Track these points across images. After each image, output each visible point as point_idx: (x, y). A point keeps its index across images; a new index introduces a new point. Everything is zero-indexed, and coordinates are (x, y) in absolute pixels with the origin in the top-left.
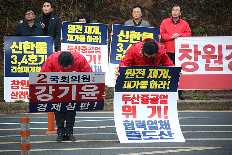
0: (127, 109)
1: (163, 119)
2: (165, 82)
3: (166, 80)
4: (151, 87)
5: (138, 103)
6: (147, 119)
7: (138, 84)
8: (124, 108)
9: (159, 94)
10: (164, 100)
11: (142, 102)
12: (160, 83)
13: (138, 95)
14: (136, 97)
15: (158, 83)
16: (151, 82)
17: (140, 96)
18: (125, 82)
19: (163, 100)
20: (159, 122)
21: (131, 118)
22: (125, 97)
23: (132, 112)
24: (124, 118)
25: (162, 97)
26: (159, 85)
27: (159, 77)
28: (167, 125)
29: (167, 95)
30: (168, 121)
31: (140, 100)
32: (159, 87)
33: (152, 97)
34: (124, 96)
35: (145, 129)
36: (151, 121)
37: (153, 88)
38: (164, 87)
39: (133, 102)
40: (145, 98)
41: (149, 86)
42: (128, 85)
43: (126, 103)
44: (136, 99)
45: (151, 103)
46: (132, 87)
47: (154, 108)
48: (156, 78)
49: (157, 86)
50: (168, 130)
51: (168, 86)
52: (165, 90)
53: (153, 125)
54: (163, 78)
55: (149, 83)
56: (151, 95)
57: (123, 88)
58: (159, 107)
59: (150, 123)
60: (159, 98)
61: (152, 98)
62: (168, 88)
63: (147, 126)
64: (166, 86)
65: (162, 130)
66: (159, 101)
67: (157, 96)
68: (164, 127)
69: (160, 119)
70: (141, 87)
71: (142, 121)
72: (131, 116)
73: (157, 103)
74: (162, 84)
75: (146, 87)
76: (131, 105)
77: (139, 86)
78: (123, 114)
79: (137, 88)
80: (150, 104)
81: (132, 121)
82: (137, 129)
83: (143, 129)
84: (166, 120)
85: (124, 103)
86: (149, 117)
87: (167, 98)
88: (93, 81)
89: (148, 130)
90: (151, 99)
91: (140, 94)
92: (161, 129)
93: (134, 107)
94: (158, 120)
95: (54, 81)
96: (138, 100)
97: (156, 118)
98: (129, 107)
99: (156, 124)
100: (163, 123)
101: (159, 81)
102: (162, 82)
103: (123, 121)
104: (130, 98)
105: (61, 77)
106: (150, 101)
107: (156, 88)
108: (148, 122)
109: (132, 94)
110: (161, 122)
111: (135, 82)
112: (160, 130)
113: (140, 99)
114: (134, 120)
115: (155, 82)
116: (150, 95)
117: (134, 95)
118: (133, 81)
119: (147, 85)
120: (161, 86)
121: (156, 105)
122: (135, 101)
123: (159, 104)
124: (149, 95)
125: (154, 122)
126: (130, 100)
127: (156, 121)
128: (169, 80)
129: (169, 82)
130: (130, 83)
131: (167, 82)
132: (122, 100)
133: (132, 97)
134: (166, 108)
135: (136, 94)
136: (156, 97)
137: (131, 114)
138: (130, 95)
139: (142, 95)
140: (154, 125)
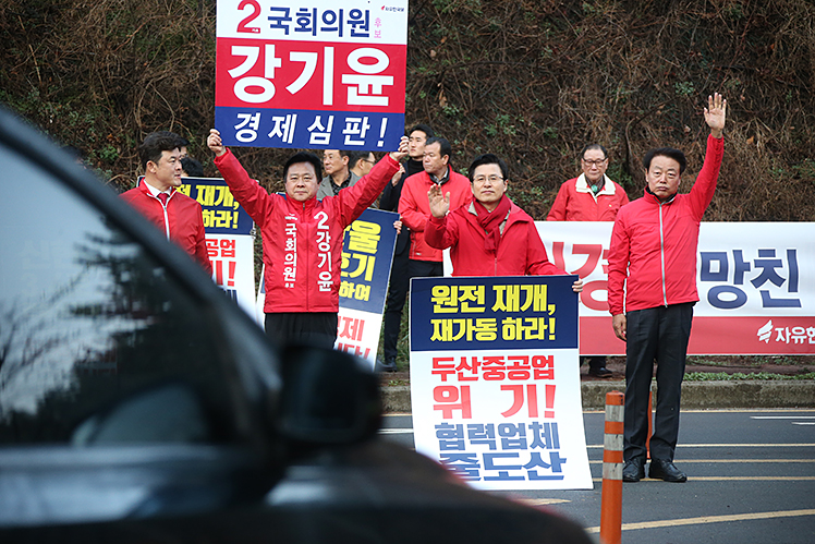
0: (446, 394)
1: (541, 420)
2: (542, 320)
3: (545, 315)
4: (505, 337)
5: (477, 379)
6: (498, 420)
7: (471, 328)
8: (438, 391)
9: (531, 353)
10: (545, 369)
11: (486, 377)
12: (530, 324)
13: (474, 359)
14: (470, 363)
15: (524, 324)
16: (504, 322)
17: (480, 360)
18: (436, 322)
19: (541, 369)
20: (530, 427)
21: (457, 417)
22: (440, 363)
23: (459, 402)
24: (438, 417)
25: (539, 362)
26: (528, 330)
27: (524, 308)
28: (550, 436)
29: (551, 357)
30: (555, 425)
31: (481, 372)
32: (528, 336)
33: (511, 363)
34: (435, 360)
35: (493, 446)
36: (511, 426)
37: (512, 337)
38: (541, 336)
39: (461, 377)
40: (494, 365)
41: (499, 333)
42: (443, 331)
43: (444, 379)
44: (469, 368)
45: (511, 377)
46: (456, 338)
47: (518, 390)
48: (516, 309)
49: (523, 332)
50: (553, 450)
51: (552, 331)
52: (545, 344)
53: (512, 437)
54: (536, 309)
55: (500, 326)
56: (510, 358)
57: (433, 339)
58: (532, 388)
59: (507, 430)
60: (530, 363)
61: (513, 365)
62: (552, 338)
63: (498, 439)
64: (547, 332)
65: (538, 449)
66: (531, 371)
67: (526, 359)
68: (543, 440)
69: (535, 419)
70: (479, 337)
71: (485, 424)
72: (457, 414)
73: (527, 376)
74: (534, 328)
75: (493, 337)
76: (458, 384)
77: (474, 333)
78: (436, 408)
79: (470, 338)
80: (507, 382)
81: (460, 427)
82: (470, 448)
83: (486, 449)
84: (550, 421)
85: (437, 380)
86: (505, 414)
87: (551, 365)
88: (378, 36)
89: (499, 450)
90: (509, 368)
91: (481, 354)
92: (533, 446)
93: (466, 389)
94: (529, 421)
95: (279, 26)
96: (475, 372)
97: (523, 416)
98: (452, 389)
99: (523, 433)
100: (542, 431)
101: (527, 320)
102: (534, 320)
103: (436, 427)
104: (453, 366)
105: (298, 14)
106: (506, 372)
107: (519, 337)
108: (502, 427)
109: (457, 355)
110: (535, 426)
111: (462, 322)
112: (530, 450)
113: (479, 368)
114: (465, 422)
115: (514, 321)
116: (506, 358)
117: (464, 359)
118: (456, 321)
119: (496, 330)
120: (533, 332)
121: (524, 383)
122: (467, 373)
123: (531, 381)
124: (503, 358)
125: (517, 426)
126: (454, 372)
127: (522, 425)
128: (551, 316)
129: (552, 321)
130: (448, 325)
131: (547, 322)
132: (433, 373)
133: (457, 363)
134: (550, 390)
135: (469, 354)
136: (521, 362)
137: (457, 407)
138: (452, 359)
139: (484, 358)
140: (517, 437)
